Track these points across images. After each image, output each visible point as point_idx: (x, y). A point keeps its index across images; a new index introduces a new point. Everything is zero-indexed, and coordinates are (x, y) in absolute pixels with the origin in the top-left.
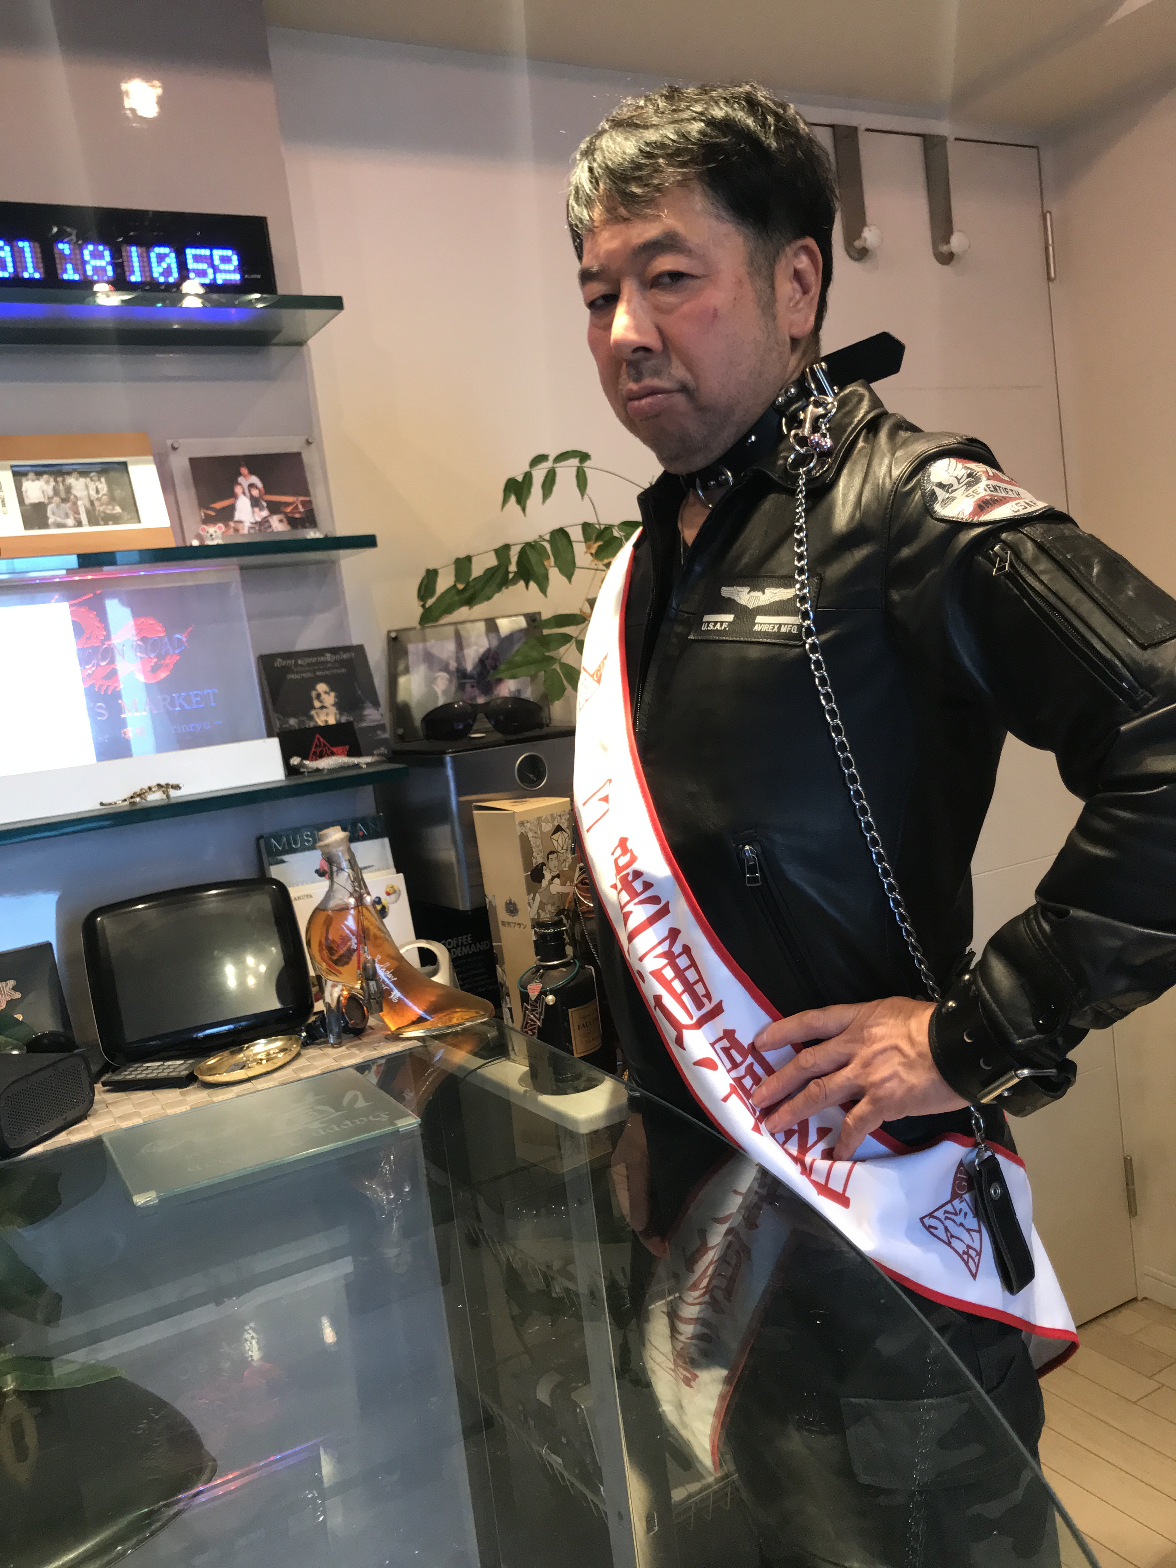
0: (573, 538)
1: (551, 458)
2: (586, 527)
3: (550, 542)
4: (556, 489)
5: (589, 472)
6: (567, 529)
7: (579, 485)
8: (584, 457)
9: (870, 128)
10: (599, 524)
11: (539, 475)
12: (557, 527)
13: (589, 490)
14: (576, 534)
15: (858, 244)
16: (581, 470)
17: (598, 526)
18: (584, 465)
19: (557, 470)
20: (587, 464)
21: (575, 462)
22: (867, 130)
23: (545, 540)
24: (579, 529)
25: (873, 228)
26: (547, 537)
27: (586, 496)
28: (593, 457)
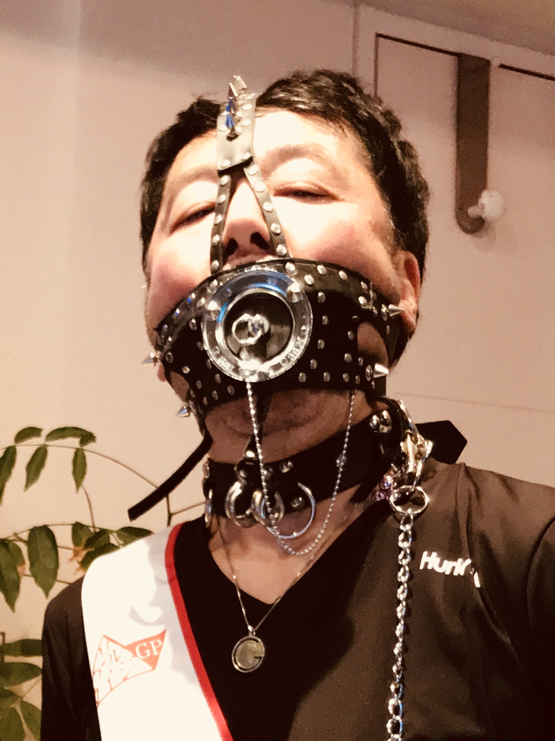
0: (59, 542)
1: (44, 434)
2: (78, 528)
3: (28, 543)
4: (44, 473)
5: (90, 458)
6: (51, 528)
7: (74, 473)
8: (87, 437)
9: (508, 64)
10: (94, 527)
11: (25, 452)
12: (40, 523)
13: (86, 482)
14: (64, 537)
15: (472, 211)
16: (80, 454)
17: (92, 530)
18: (85, 447)
19: (49, 449)
20: (90, 446)
21: (74, 442)
22: (502, 66)
23: (21, 540)
24: (68, 531)
25: (494, 193)
26: (25, 536)
27: (81, 489)
28: (98, 440)
